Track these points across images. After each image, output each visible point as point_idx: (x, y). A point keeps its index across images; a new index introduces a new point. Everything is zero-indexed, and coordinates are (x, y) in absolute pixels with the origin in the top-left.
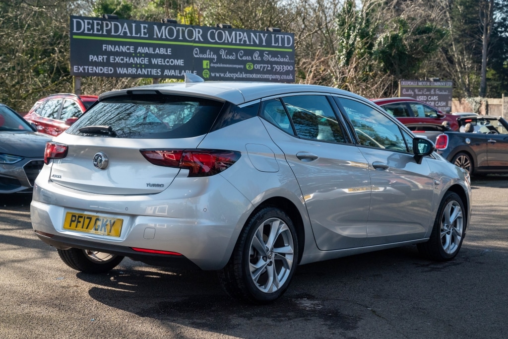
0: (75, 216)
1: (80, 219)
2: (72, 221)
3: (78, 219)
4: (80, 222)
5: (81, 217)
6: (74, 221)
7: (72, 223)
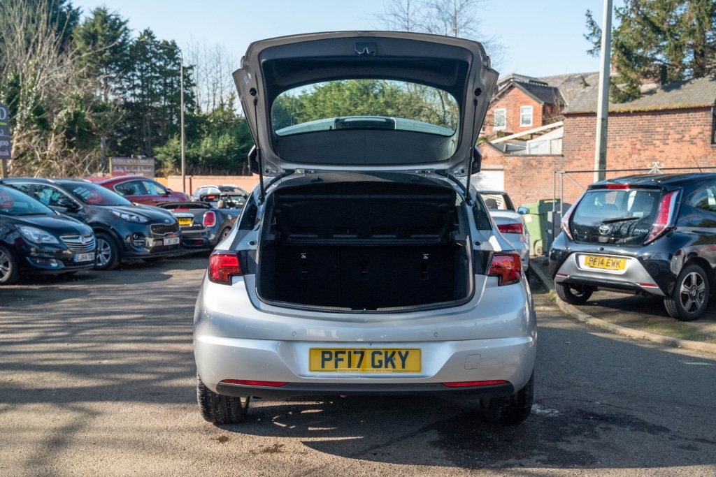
0: (330, 353)
1: (340, 356)
2: (324, 360)
3: (336, 356)
4: (342, 360)
5: (343, 352)
6: (330, 359)
7: (326, 363)
